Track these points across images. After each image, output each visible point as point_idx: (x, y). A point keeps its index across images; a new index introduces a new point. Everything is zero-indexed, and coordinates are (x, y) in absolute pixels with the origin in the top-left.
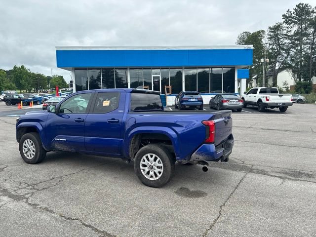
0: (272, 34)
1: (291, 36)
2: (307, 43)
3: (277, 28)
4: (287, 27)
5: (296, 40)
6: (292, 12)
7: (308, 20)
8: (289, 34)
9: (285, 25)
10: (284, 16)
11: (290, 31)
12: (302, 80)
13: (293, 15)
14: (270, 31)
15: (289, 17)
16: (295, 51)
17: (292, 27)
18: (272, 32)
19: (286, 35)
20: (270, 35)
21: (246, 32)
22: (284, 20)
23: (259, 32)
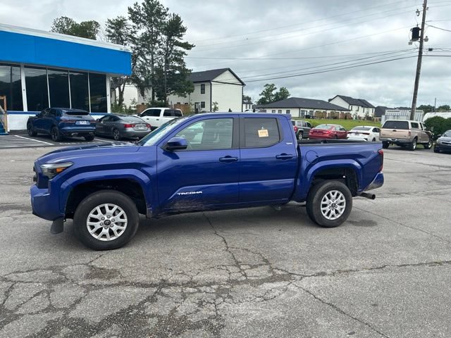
0: (113, 31)
1: (138, 39)
2: (160, 53)
3: (119, 24)
4: (134, 27)
5: (143, 46)
6: (141, 8)
7: (162, 24)
8: (135, 36)
9: (130, 23)
10: (130, 9)
11: (135, 32)
12: (156, 99)
13: (142, 12)
14: (110, 27)
15: (136, 13)
16: (142, 60)
17: (139, 28)
18: (112, 28)
19: (130, 36)
20: (109, 31)
21: (66, 18)
22: (130, 15)
23: (90, 23)
